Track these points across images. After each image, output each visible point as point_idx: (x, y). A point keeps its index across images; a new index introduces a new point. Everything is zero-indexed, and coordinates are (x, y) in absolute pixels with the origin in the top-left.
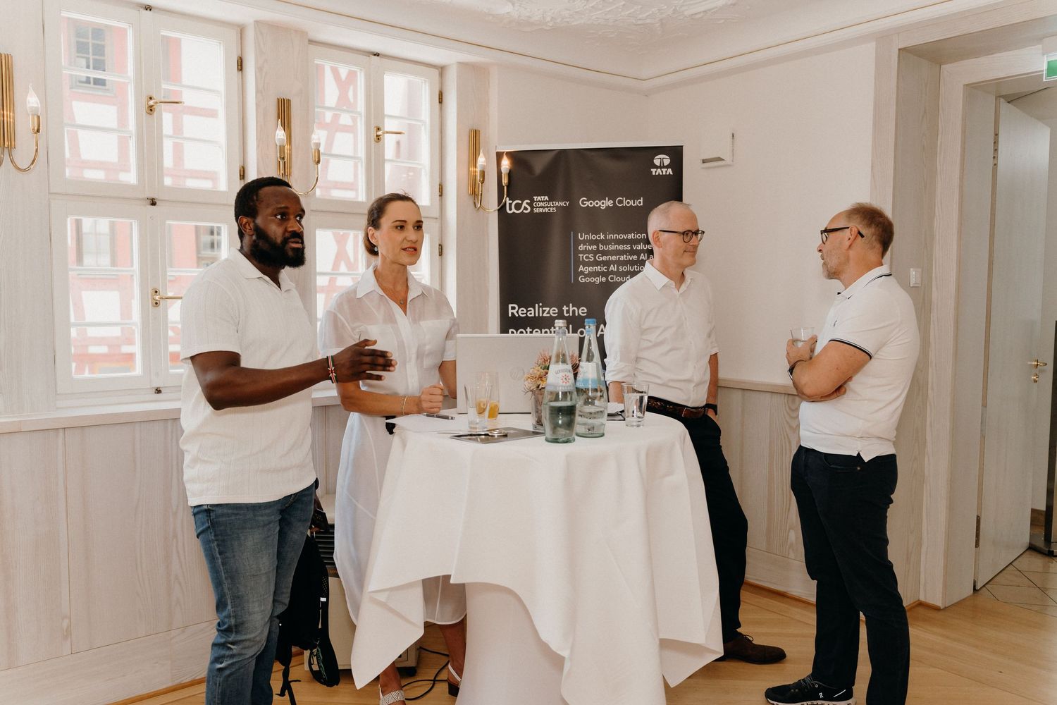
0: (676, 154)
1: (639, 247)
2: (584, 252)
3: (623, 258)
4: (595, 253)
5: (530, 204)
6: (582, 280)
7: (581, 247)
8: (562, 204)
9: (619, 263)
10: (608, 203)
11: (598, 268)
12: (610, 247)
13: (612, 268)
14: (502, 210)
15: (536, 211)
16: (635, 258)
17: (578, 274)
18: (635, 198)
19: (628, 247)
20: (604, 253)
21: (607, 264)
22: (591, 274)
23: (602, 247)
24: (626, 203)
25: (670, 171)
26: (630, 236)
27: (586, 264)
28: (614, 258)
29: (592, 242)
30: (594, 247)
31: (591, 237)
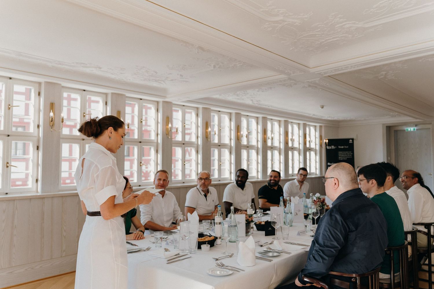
0: (353, 139)
1: (348, 154)
2: (340, 155)
3: (345, 155)
4: (341, 155)
5: (331, 147)
6: (339, 159)
7: (339, 154)
8: (336, 147)
9: (345, 156)
10: (342, 147)
11: (342, 157)
12: (344, 154)
13: (344, 157)
14: (326, 148)
15: (332, 148)
16: (347, 155)
17: (339, 158)
18: (347, 146)
19: (346, 154)
20: (343, 155)
21: (343, 156)
22: (341, 158)
23: (342, 154)
24: (346, 147)
25: (352, 142)
26: (347, 152)
27: (340, 156)
28: (344, 156)
29: (340, 153)
30: (341, 154)
31: (340, 152)
